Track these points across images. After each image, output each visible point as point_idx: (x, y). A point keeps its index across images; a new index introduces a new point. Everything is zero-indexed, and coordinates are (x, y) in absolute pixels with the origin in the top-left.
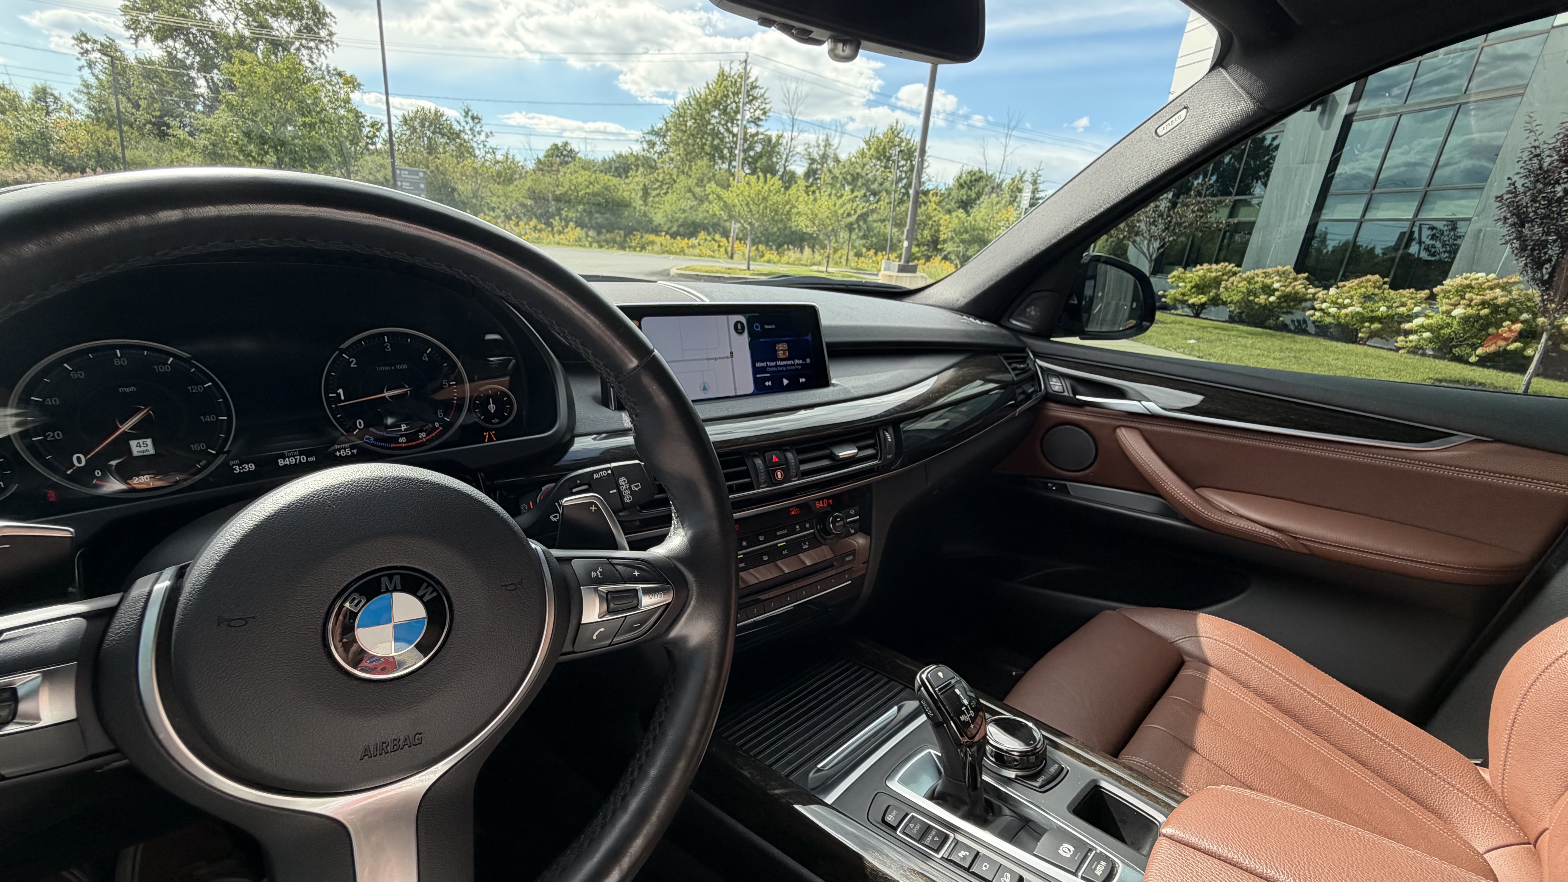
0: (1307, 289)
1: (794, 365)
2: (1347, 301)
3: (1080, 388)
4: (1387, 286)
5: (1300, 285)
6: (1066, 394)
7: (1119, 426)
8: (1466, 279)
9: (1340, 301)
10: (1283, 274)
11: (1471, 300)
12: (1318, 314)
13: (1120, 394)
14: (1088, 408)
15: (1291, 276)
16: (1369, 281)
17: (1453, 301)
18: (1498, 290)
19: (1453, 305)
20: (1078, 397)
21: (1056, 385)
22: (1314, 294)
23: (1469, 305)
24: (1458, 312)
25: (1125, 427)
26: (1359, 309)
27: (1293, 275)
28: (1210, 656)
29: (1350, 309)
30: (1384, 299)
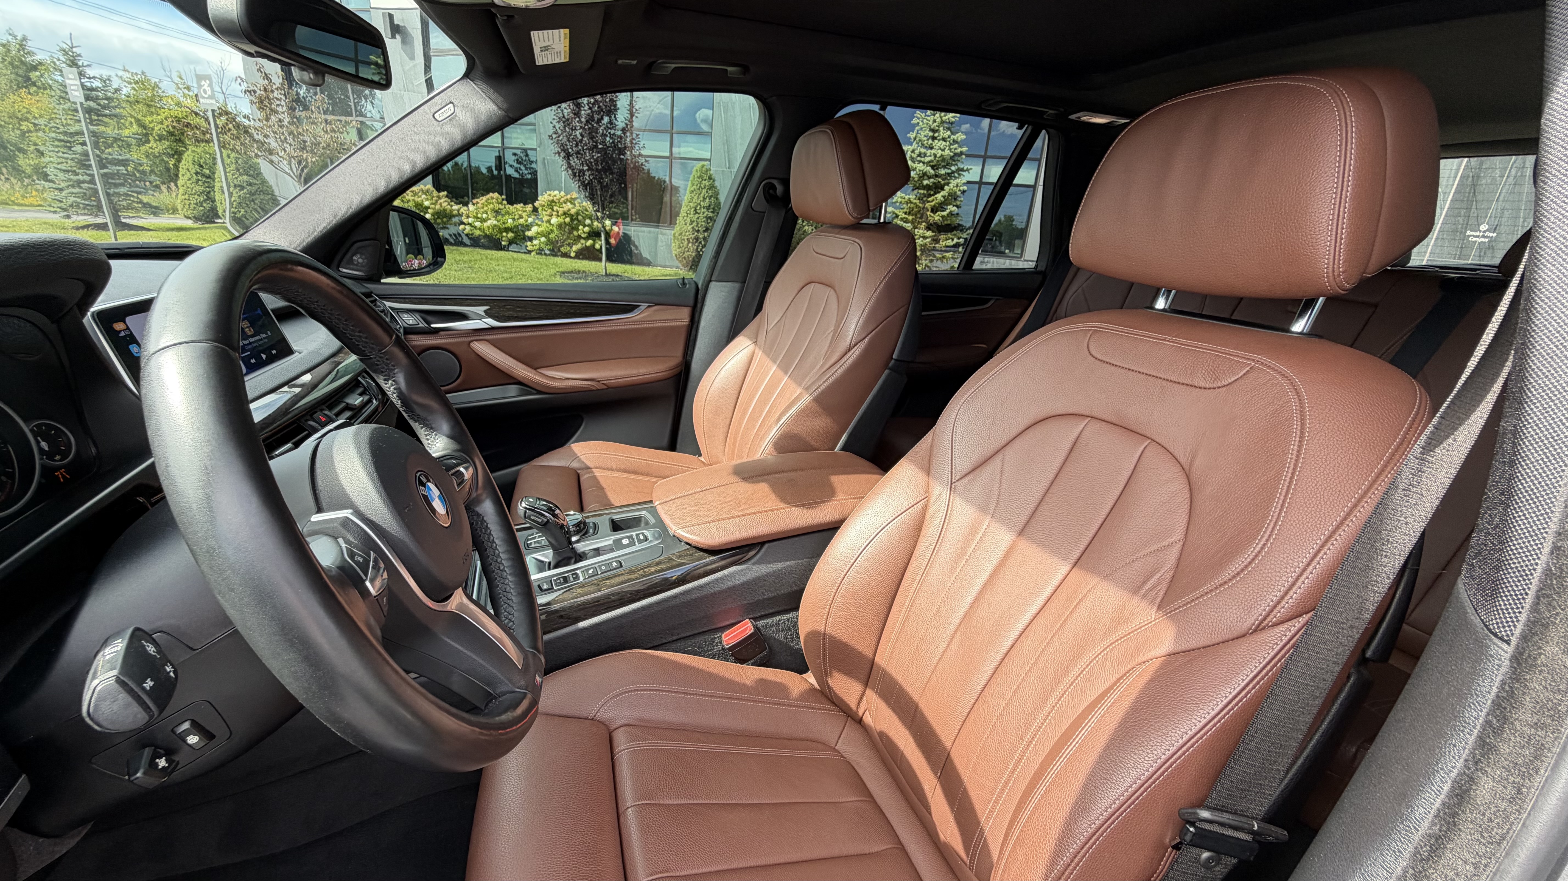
0: (451, 206)
1: (261, 340)
2: (485, 216)
3: (429, 318)
4: (505, 202)
5: (444, 202)
6: (421, 325)
7: (472, 341)
8: (550, 195)
9: (479, 216)
11: (558, 212)
12: (468, 227)
13: (463, 317)
14: (442, 333)
16: (492, 198)
17: (548, 213)
18: (569, 204)
19: (549, 216)
20: (432, 326)
21: (410, 320)
22: (458, 210)
23: (558, 216)
24: (554, 220)
25: (476, 340)
26: (495, 222)
27: (435, 193)
28: (589, 464)
29: (489, 222)
30: (508, 213)
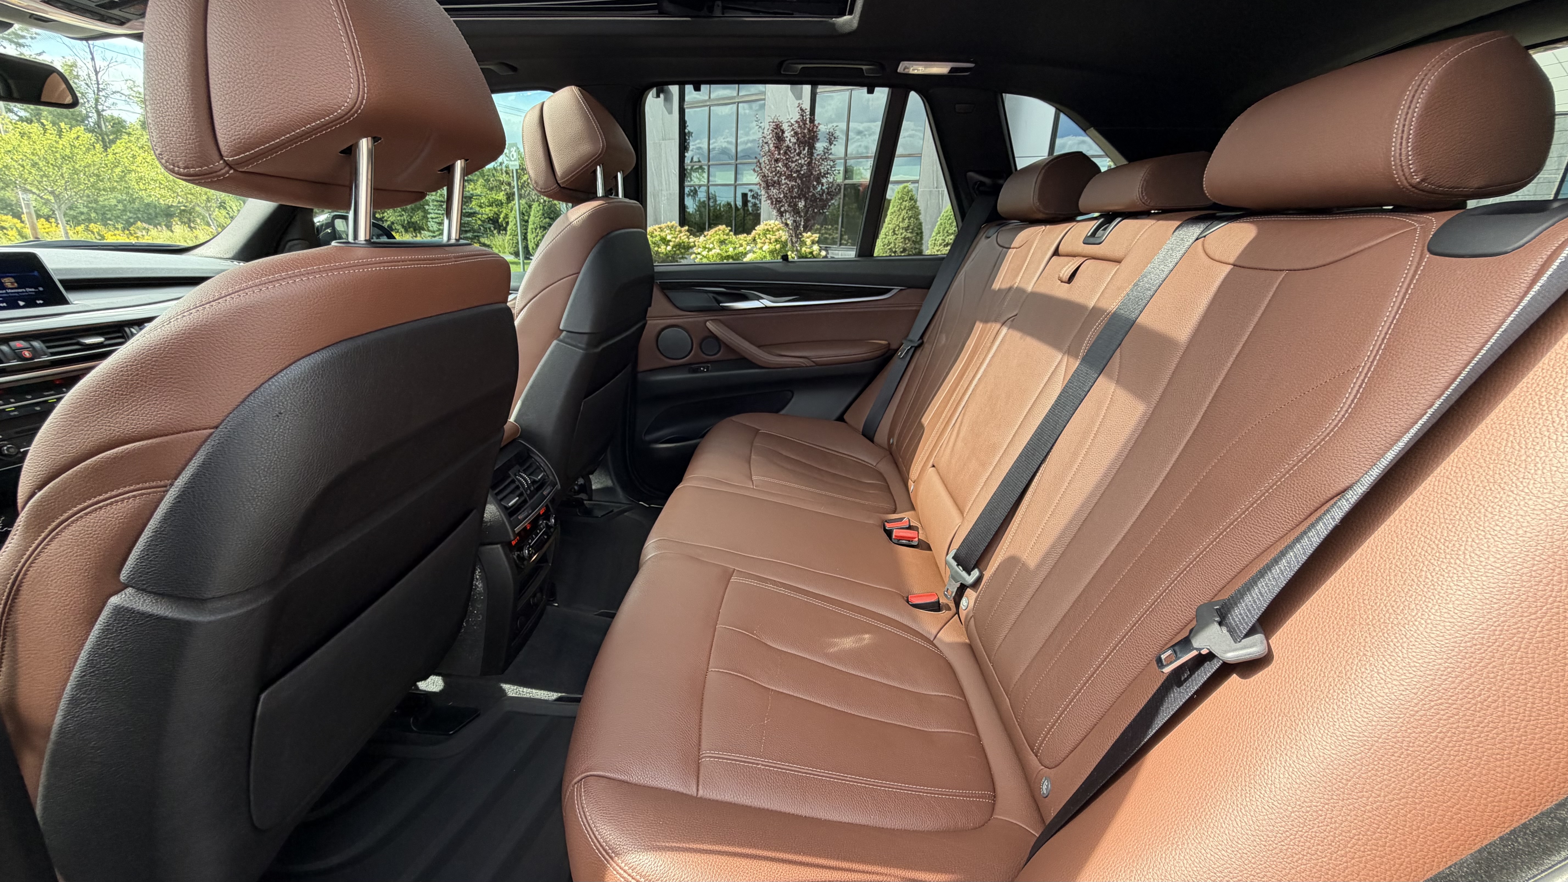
0: (689, 239)
2: (711, 246)
5: (683, 235)
8: (766, 225)
9: (707, 246)
10: (671, 228)
11: (770, 240)
12: (699, 257)
15: (677, 230)
16: (719, 230)
17: (762, 241)
18: (781, 232)
19: (762, 243)
23: (770, 243)
24: (766, 247)
27: (679, 228)
